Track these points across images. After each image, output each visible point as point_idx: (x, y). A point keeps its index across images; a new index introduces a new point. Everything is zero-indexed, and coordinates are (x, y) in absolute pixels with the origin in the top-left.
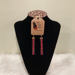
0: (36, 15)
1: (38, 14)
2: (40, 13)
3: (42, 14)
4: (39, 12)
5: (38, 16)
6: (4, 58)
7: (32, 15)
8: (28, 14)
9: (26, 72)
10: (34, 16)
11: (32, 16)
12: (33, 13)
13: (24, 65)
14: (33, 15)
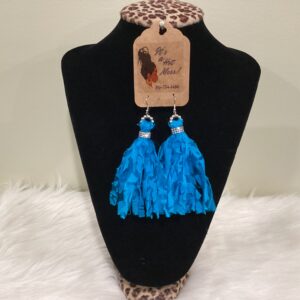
0: (154, 17)
1: (165, 11)
2: (171, 8)
3: (183, 13)
4: (169, 5)
5: (164, 18)
6: (20, 204)
7: (136, 15)
8: (122, 14)
9: (106, 264)
10: (145, 19)
11: (136, 21)
12: (141, 8)
13: (100, 234)
14: (140, 15)
